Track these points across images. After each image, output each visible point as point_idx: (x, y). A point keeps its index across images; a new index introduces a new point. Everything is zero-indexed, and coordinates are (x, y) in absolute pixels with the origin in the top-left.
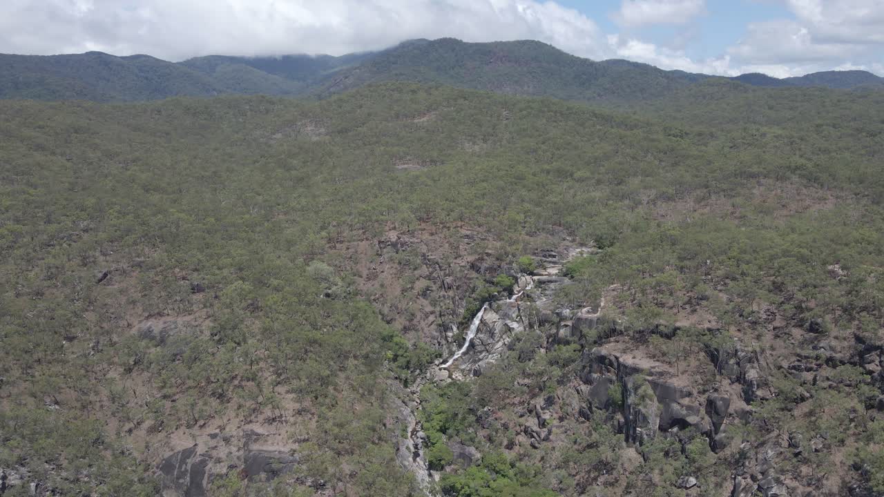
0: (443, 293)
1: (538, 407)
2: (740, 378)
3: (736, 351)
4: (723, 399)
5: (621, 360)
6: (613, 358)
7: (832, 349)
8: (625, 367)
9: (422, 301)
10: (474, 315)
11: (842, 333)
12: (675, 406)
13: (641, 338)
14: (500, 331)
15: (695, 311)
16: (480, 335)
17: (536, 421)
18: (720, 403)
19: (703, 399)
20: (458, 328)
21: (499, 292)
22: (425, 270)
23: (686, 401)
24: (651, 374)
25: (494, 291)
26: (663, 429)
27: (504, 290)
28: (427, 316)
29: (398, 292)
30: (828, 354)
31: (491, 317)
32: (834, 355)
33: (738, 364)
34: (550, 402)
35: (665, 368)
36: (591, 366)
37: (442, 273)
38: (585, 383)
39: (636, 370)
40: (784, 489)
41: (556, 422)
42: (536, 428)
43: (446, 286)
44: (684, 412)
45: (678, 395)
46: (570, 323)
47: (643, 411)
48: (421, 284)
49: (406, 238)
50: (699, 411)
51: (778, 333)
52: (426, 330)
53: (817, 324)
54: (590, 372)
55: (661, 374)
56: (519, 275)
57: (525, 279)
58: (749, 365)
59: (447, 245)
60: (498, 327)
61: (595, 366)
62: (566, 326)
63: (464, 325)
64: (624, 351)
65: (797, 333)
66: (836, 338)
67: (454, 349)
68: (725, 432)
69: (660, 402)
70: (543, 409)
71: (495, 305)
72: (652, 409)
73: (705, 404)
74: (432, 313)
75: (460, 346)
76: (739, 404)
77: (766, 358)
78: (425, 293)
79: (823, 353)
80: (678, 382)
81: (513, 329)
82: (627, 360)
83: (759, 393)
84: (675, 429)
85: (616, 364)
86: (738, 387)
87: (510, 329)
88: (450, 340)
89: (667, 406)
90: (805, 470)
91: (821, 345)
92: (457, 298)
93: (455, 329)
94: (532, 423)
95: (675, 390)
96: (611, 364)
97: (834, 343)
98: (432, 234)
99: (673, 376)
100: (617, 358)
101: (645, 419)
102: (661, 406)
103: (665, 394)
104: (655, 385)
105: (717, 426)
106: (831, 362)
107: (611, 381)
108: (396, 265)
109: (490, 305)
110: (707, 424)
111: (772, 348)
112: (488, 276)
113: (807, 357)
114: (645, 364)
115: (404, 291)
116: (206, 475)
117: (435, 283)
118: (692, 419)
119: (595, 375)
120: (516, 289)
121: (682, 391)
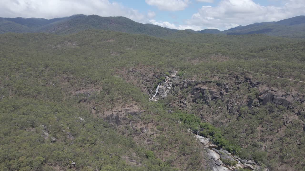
0: (147, 82)
1: (183, 101)
2: (225, 88)
3: (224, 83)
4: (223, 92)
5: (201, 88)
6: (199, 88)
7: (241, 80)
8: (202, 89)
9: (142, 85)
10: (157, 87)
11: (242, 77)
12: (214, 95)
13: (204, 84)
14: (165, 89)
15: (213, 78)
16: (159, 91)
17: (183, 104)
18: (223, 93)
19: (219, 93)
20: (153, 90)
21: (162, 81)
22: (142, 78)
23: (216, 94)
24: (208, 90)
25: (161, 81)
26: (212, 100)
27: (163, 80)
28: (144, 88)
29: (136, 83)
30: (241, 81)
31: (161, 87)
32: (242, 81)
33: (224, 86)
34: (185, 100)
35: (210, 88)
36: (194, 91)
37: (146, 78)
38: (192, 95)
39: (205, 89)
40: (237, 104)
41: (188, 103)
42: (183, 105)
43: (148, 81)
44: (216, 96)
45: (214, 93)
46: (187, 83)
47: (208, 96)
48: (141, 81)
49: (134, 70)
50: (218, 95)
51: (230, 80)
52: (145, 91)
53: (238, 77)
54: (194, 92)
55: (210, 89)
56: (166, 77)
57: (167, 78)
58: (226, 86)
59: (145, 71)
60: (164, 88)
61: (195, 91)
62: (186, 84)
63: (155, 89)
64: (201, 86)
65: (234, 79)
66: (241, 78)
67: (153, 95)
68: (224, 98)
69: (211, 94)
70: (184, 101)
71: (162, 84)
72: (210, 96)
73: (219, 94)
74: (145, 87)
75: (154, 94)
76: (225, 93)
77: (229, 84)
78: (143, 83)
79: (240, 81)
80: (214, 90)
81: (169, 88)
82: (202, 88)
83: (229, 90)
84: (214, 99)
85: (200, 89)
86: (224, 90)
87: (168, 89)
88: (151, 93)
89: (212, 95)
90: (240, 100)
91: (239, 80)
92: (151, 83)
93: (152, 91)
94: (182, 104)
95: (213, 92)
96: (199, 89)
97: (241, 79)
98: (141, 69)
99: (212, 90)
100: (200, 88)
101: (208, 98)
102: (211, 95)
103: (212, 93)
104: (209, 92)
105: (222, 97)
106: (241, 83)
107: (199, 93)
108: (134, 77)
109: (160, 84)
110: (220, 97)
111: (230, 82)
112: (158, 77)
113: (237, 83)
114: (207, 88)
115: (138, 82)
116: (120, 118)
117: (145, 80)
118: (217, 97)
119: (195, 93)
120: (166, 80)
121: (215, 92)
